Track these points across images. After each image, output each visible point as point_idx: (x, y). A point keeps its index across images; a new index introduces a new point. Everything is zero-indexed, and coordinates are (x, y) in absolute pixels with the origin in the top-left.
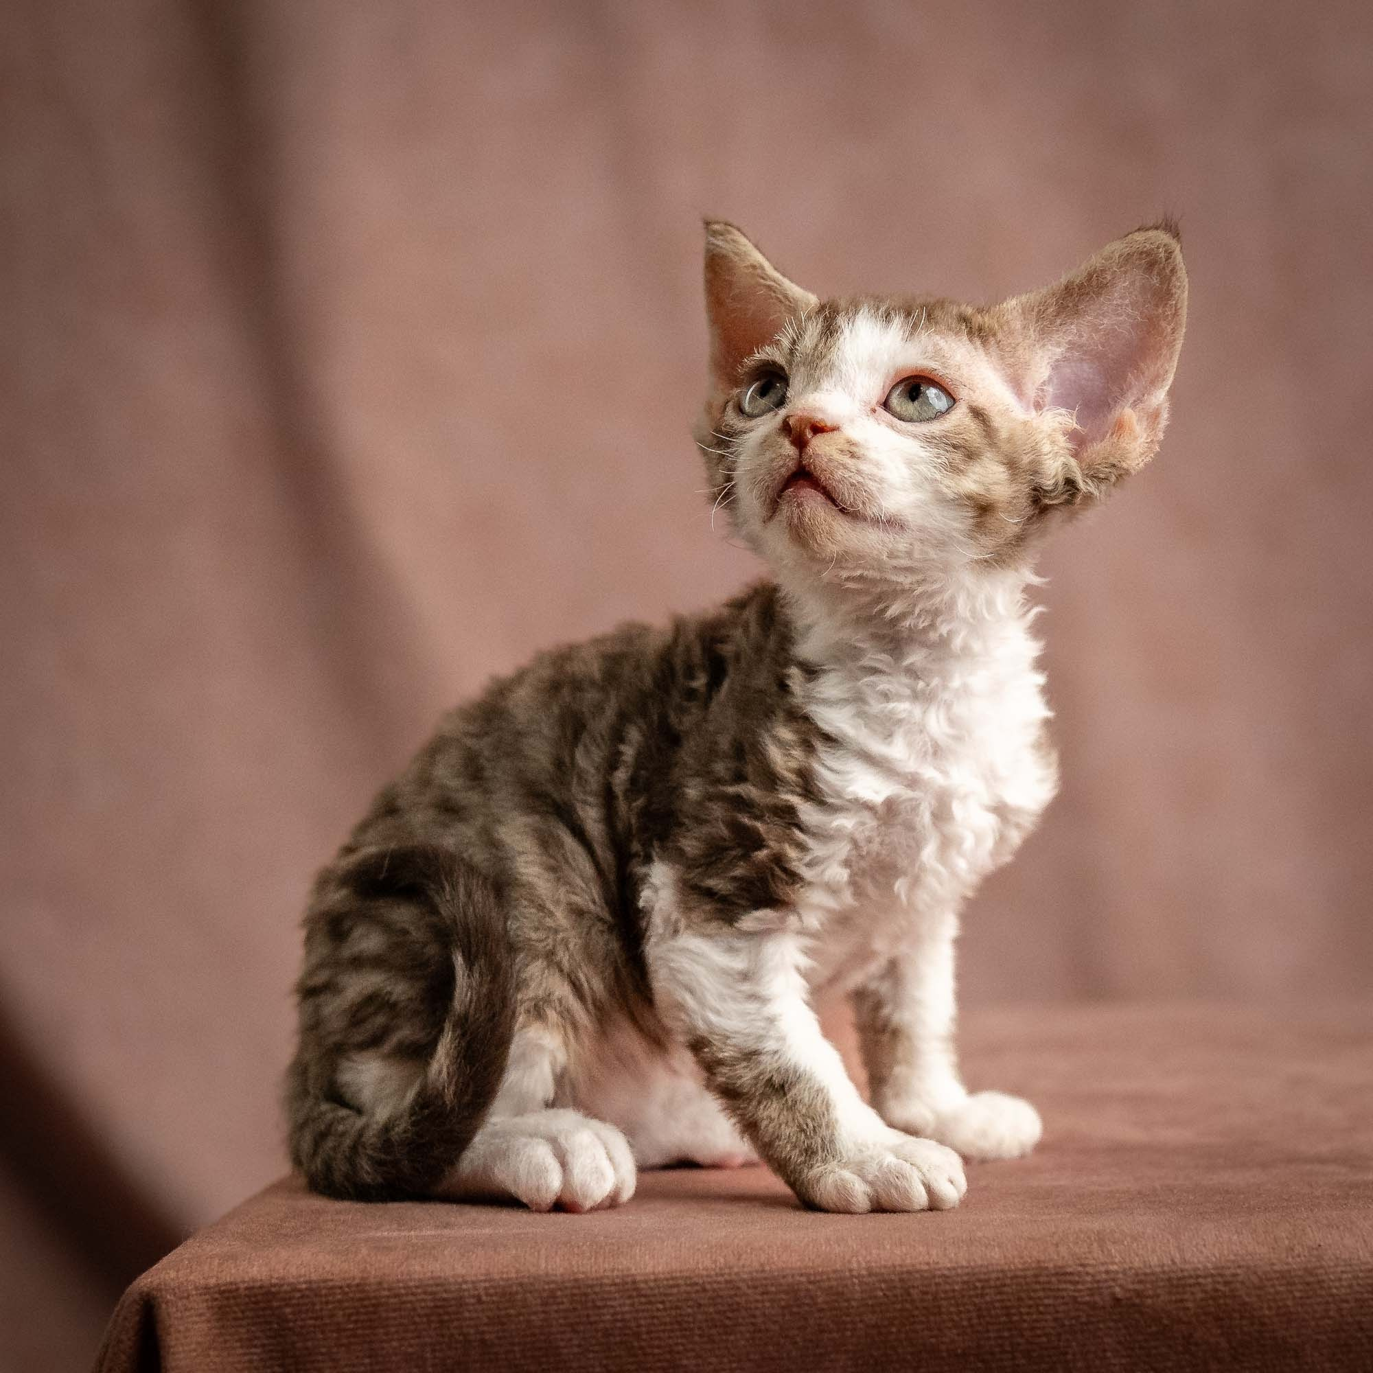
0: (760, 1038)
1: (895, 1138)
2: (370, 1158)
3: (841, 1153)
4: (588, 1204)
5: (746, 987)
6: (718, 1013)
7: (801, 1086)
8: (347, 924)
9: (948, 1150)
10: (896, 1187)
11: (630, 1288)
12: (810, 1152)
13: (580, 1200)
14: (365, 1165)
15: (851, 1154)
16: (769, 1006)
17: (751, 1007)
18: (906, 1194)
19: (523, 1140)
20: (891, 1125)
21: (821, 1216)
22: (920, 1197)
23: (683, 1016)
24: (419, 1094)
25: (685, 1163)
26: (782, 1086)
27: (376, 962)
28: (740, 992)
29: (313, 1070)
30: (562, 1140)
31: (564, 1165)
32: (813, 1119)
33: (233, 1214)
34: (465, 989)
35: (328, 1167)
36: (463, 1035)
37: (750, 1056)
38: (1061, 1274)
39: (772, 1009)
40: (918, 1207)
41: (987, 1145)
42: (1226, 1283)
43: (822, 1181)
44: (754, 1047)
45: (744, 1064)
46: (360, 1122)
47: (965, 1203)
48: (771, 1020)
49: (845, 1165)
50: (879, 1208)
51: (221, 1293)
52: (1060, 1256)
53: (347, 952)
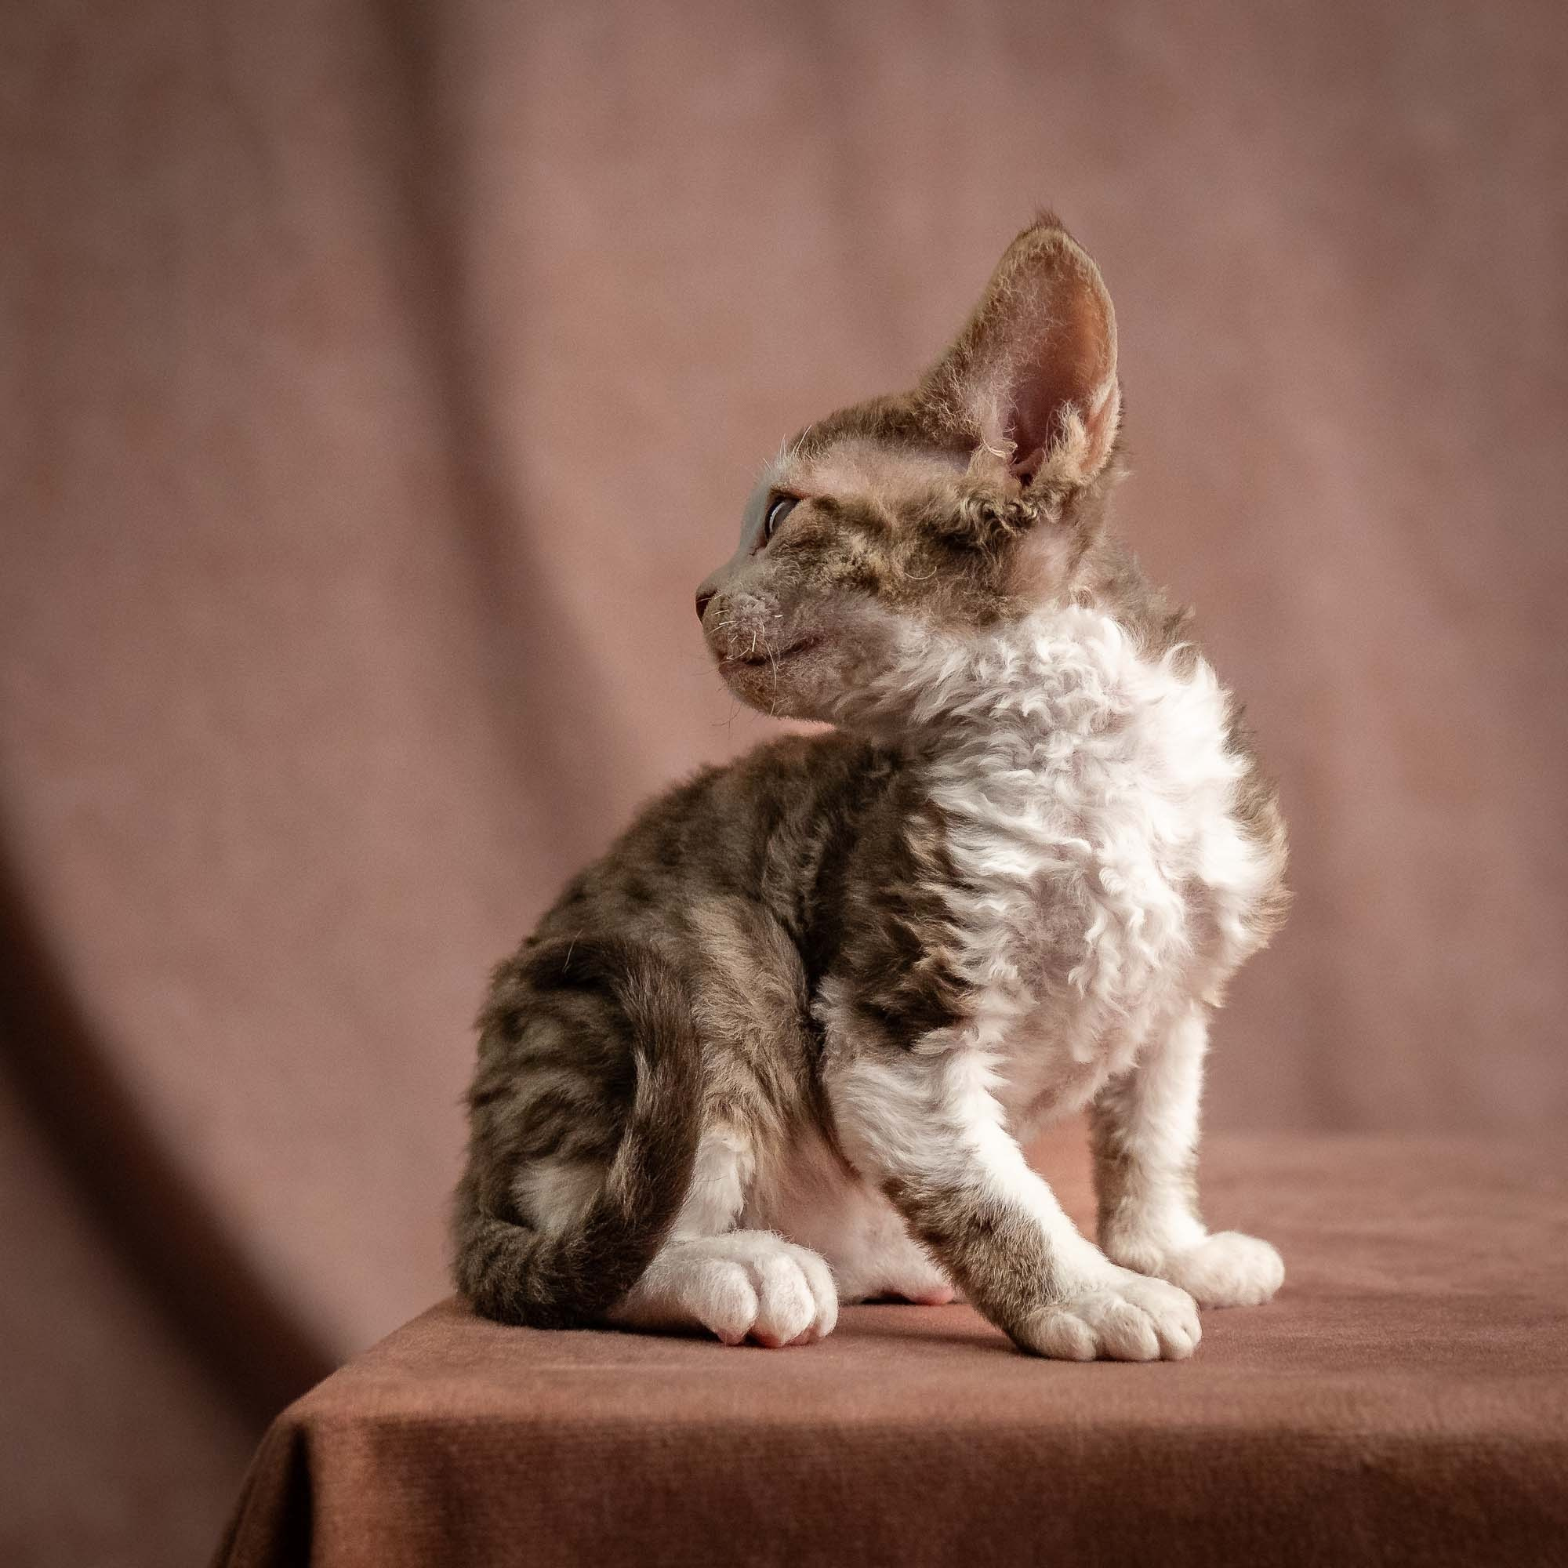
0: (958, 1173)
1: (1121, 1277)
2: (542, 1275)
3: (1061, 1293)
4: (785, 1338)
5: (935, 1118)
6: (907, 1149)
7: (1008, 1222)
8: (522, 1021)
9: (1180, 1291)
10: (1125, 1335)
11: (831, 1436)
12: (1026, 1294)
13: (776, 1332)
14: (536, 1283)
15: (1073, 1294)
16: (962, 1137)
17: (943, 1140)
18: (1134, 1341)
19: (716, 1263)
20: (1116, 1262)
21: (1041, 1362)
22: (1151, 1346)
23: (872, 1157)
24: (595, 1207)
25: (891, 1297)
26: (988, 1223)
27: (552, 1060)
28: (929, 1124)
29: (485, 1183)
30: (758, 1266)
31: (759, 1293)
32: (1026, 1259)
33: (392, 1339)
34: (647, 1092)
35: (498, 1290)
36: (644, 1142)
37: (949, 1193)
38: (1307, 1437)
39: (968, 1139)
40: (1147, 1357)
41: (1222, 1291)
42: (1488, 1453)
43: (1043, 1324)
44: (952, 1185)
45: (944, 1203)
46: (532, 1240)
47: (1200, 1352)
48: (967, 1153)
49: (1067, 1306)
50: (1105, 1355)
51: (382, 1426)
52: (1307, 1417)
53: (520, 1052)
